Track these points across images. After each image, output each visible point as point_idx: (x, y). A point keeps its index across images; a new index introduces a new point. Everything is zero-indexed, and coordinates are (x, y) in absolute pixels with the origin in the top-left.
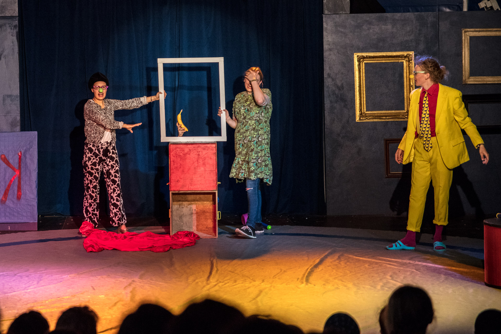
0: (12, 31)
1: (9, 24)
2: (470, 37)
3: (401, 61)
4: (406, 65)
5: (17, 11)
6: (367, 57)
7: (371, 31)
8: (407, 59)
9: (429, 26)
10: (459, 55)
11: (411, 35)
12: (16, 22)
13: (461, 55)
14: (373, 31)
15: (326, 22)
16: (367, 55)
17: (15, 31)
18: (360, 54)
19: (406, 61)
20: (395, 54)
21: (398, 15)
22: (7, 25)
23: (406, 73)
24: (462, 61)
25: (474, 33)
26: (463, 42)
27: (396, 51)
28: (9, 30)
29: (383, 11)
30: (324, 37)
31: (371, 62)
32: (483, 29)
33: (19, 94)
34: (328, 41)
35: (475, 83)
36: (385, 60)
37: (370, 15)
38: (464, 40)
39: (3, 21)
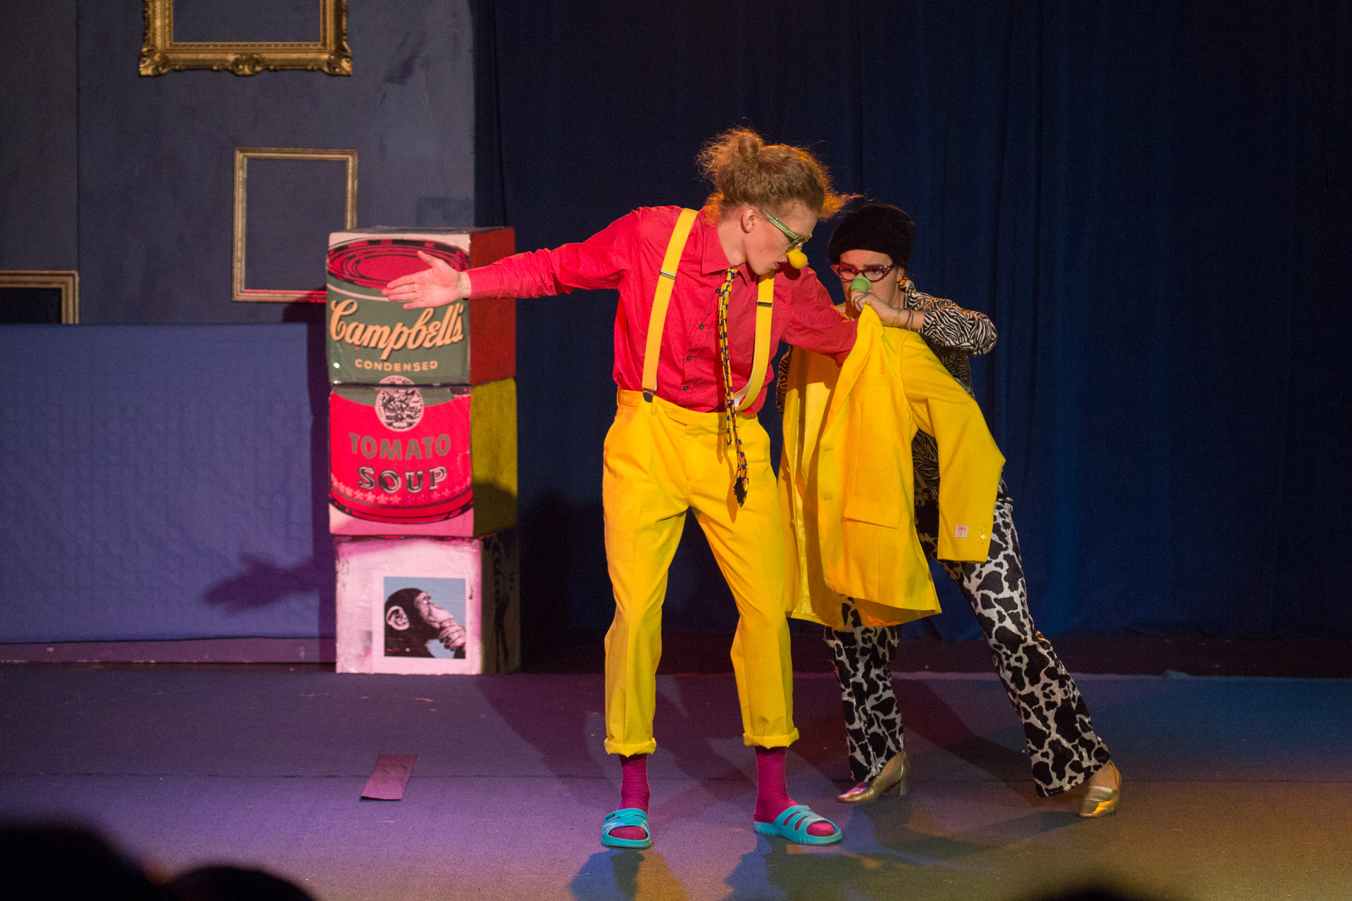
33: (472, 198)
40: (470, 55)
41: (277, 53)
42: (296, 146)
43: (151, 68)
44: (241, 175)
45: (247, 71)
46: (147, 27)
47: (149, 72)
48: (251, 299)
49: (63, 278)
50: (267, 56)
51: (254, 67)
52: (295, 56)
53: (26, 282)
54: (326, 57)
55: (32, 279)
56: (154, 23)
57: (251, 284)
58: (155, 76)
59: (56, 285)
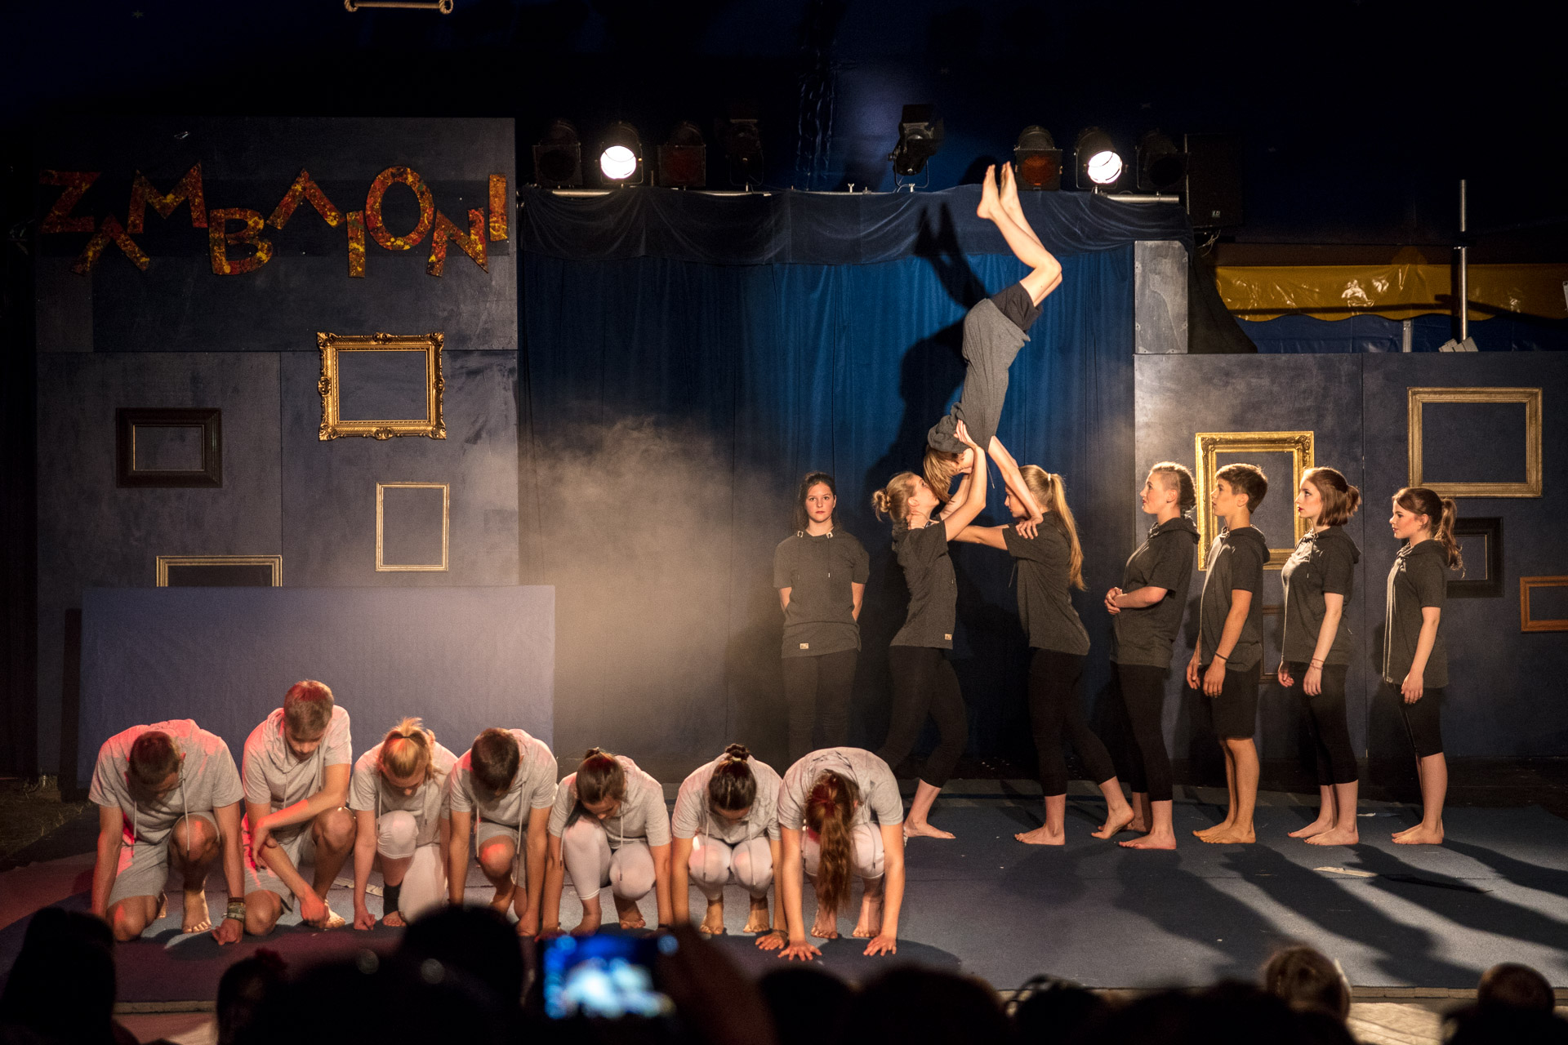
0: (505, 379)
1: (498, 365)
2: (1424, 404)
3: (1288, 450)
4: (1298, 459)
5: (516, 340)
6: (1221, 442)
7: (1229, 388)
8: (1300, 446)
9: (1343, 379)
10: (1403, 439)
11: (1308, 398)
12: (513, 363)
13: (1407, 439)
14: (1234, 389)
15: (1140, 369)
16: (1222, 436)
17: (511, 381)
18: (1207, 435)
19: (1298, 450)
20: (1275, 435)
21: (1283, 358)
22: (495, 368)
24: (1407, 452)
25: (1432, 396)
26: (1411, 415)
27: (1279, 431)
28: (498, 378)
29: (1253, 350)
30: (1136, 400)
31: (1229, 451)
32: (1448, 389)
33: (517, 509)
34: (1145, 407)
36: (1256, 448)
37: (1229, 356)
38: (1412, 410)
39: (487, 360)
40: (515, 427)
41: (402, 427)
42: (413, 480)
43: (325, 435)
44: (380, 498)
45: (384, 437)
46: (324, 412)
47: (325, 438)
48: (386, 570)
49: (272, 559)
50: (395, 428)
51: (388, 435)
52: (412, 428)
53: (250, 562)
54: (430, 428)
55: (254, 560)
56: (328, 410)
57: (386, 562)
58: (328, 440)
59: (268, 564)
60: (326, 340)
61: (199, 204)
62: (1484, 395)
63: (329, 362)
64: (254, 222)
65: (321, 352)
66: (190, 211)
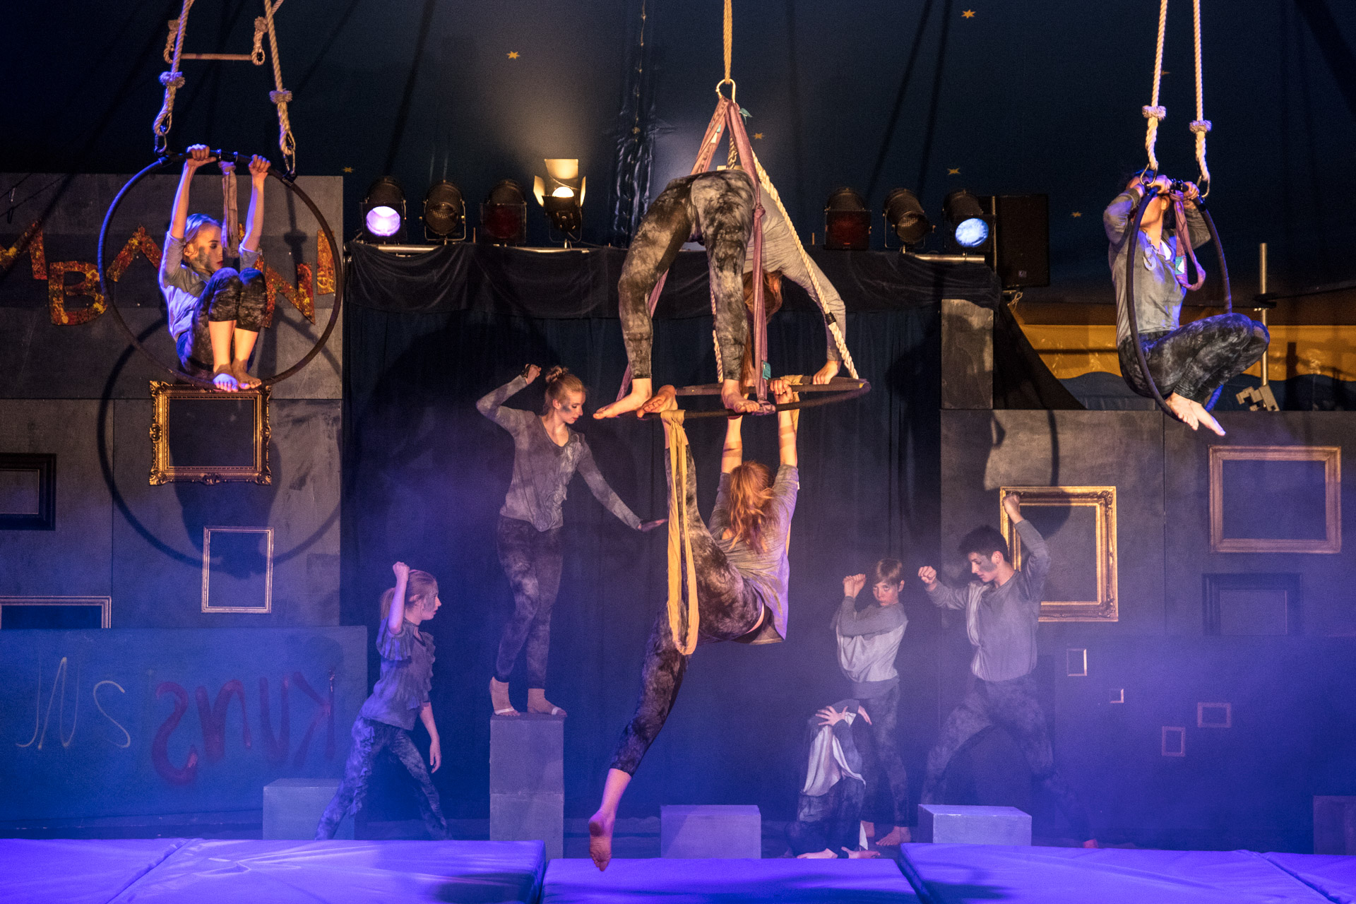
0: (329, 428)
1: (324, 414)
2: (1225, 462)
3: (1091, 505)
4: (1101, 514)
5: (341, 389)
7: (1034, 444)
8: (1103, 501)
9: (1145, 437)
10: (1204, 496)
11: (1110, 454)
12: (338, 411)
13: (1208, 496)
14: (1038, 444)
15: (946, 423)
16: (1026, 490)
17: (336, 429)
19: (1101, 504)
20: (1079, 490)
21: (1085, 416)
22: (321, 417)
23: (1101, 528)
24: (1208, 508)
25: (1232, 454)
26: (1211, 472)
27: (1082, 486)
28: (323, 426)
30: (942, 455)
31: (1033, 504)
32: (1248, 447)
33: (339, 554)
34: (950, 461)
35: (1234, 551)
36: (1060, 502)
37: (1033, 412)
38: (1213, 466)
39: (311, 409)
40: (338, 474)
41: (230, 472)
42: (239, 525)
43: (156, 481)
44: (207, 541)
45: (211, 483)
46: (155, 458)
47: (155, 483)
48: (211, 612)
49: (100, 600)
50: (222, 474)
51: (215, 481)
52: (239, 474)
53: (81, 603)
54: (257, 474)
55: (85, 600)
56: (158, 455)
57: (212, 603)
58: (158, 485)
59: (98, 605)
60: (158, 388)
61: (40, 257)
62: (1284, 453)
63: (161, 410)
64: (94, 275)
65: (153, 399)
66: (31, 264)
